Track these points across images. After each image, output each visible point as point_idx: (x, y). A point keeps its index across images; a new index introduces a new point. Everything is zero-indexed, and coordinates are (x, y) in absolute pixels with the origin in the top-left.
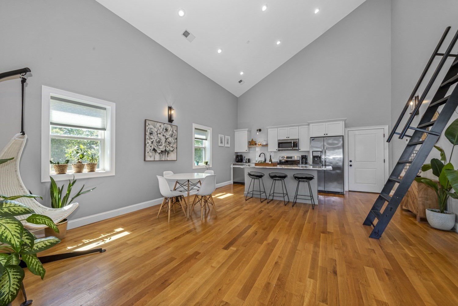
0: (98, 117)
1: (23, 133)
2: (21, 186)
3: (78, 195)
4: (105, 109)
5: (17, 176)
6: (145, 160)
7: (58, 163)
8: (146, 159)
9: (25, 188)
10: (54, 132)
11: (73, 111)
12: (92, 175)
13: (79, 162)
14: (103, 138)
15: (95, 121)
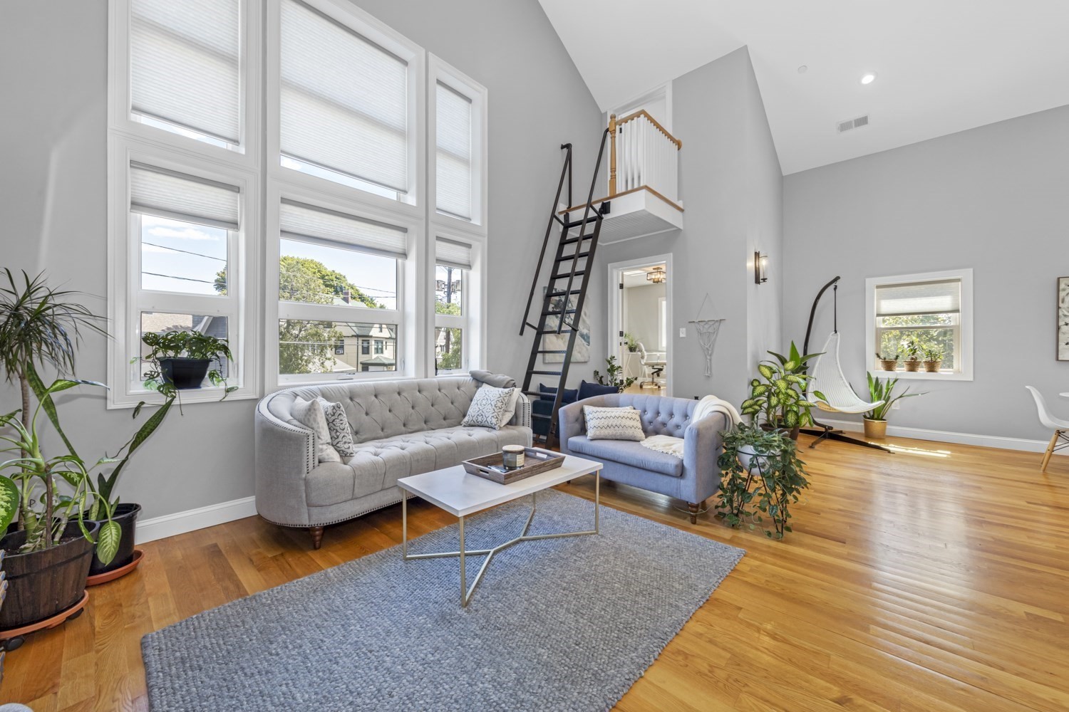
0: (946, 295)
1: (836, 332)
2: (841, 377)
3: (901, 397)
4: (958, 280)
5: (838, 368)
6: (1057, 359)
7: (885, 359)
8: (1059, 356)
9: (844, 378)
10: (881, 323)
11: (906, 296)
12: (931, 376)
13: (912, 359)
14: (958, 324)
15: (944, 302)
